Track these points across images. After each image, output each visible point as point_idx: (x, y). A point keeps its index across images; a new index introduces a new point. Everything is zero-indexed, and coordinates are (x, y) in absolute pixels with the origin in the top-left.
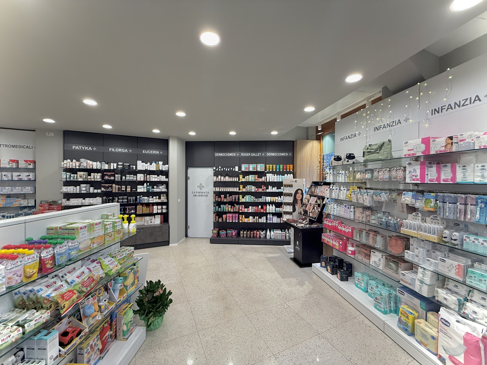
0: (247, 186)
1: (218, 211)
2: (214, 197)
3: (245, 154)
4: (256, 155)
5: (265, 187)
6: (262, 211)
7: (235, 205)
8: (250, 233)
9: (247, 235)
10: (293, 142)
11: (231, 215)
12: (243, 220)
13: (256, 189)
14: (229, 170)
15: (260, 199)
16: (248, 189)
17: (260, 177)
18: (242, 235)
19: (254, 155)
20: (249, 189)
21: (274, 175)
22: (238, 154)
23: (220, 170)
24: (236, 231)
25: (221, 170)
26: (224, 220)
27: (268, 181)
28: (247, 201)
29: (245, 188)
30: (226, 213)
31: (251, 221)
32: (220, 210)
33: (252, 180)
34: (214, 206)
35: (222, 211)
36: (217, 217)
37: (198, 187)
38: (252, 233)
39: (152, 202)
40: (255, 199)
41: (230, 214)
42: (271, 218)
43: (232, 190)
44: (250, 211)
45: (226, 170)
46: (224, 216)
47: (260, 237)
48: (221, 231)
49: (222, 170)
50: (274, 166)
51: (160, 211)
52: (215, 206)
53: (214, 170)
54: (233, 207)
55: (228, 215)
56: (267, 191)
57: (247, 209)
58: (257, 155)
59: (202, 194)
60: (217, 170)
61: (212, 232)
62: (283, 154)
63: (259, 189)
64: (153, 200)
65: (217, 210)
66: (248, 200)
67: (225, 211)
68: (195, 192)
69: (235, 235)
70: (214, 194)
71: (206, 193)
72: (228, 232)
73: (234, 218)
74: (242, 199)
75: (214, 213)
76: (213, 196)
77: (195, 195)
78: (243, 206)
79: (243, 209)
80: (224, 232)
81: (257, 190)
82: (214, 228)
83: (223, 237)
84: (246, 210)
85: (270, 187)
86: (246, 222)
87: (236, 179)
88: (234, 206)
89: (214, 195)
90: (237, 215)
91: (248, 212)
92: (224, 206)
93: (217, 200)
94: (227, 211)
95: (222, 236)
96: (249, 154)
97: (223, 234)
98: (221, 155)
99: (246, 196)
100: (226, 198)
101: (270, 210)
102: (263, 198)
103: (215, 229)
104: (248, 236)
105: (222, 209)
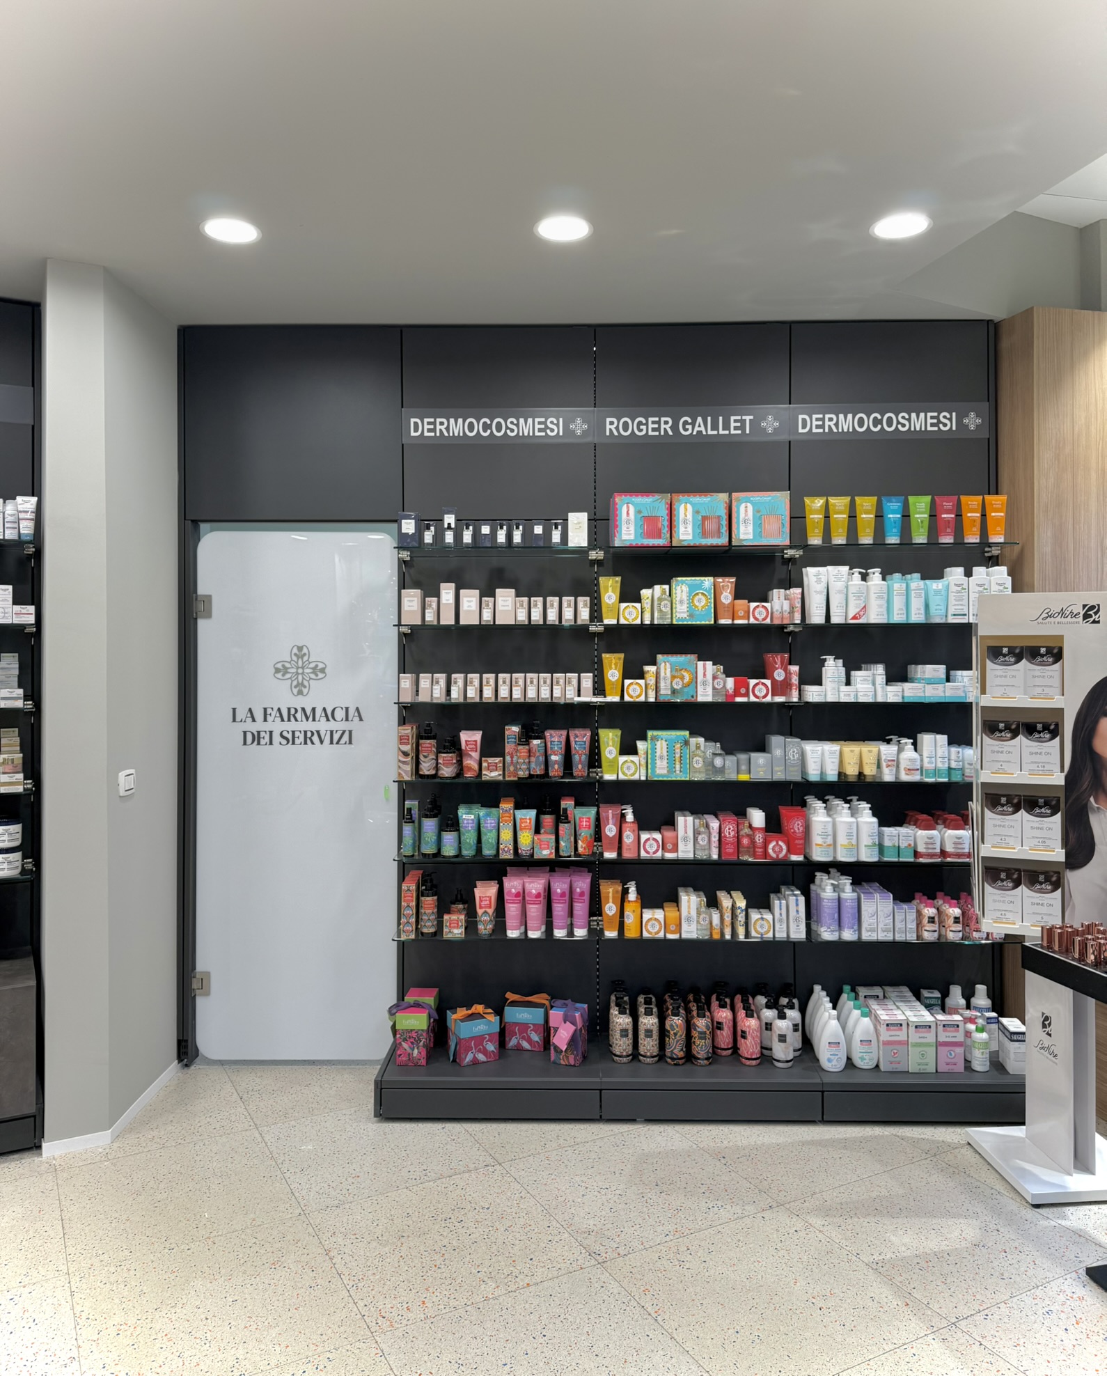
0: (654, 663)
1: (438, 854)
2: (407, 748)
3: (633, 426)
4: (715, 427)
5: (795, 669)
6: (777, 849)
7: (567, 803)
8: (689, 1026)
9: (662, 1045)
10: (991, 330)
11: (535, 885)
12: (630, 918)
13: (730, 682)
14: (517, 537)
15: (759, 759)
16: (662, 684)
17: (753, 591)
18: (621, 1045)
19: (700, 426)
20: (678, 685)
21: (864, 577)
22: (579, 426)
23: (449, 537)
24: (580, 1011)
25: (458, 536)
26: (485, 926)
27: (817, 618)
28: (661, 771)
29: (641, 675)
30: (496, 869)
31: (691, 931)
32: (449, 850)
33: (691, 616)
34: (405, 816)
35: (468, 852)
36: (429, 902)
37: (281, 670)
38: (701, 1023)
40: (718, 762)
41: (527, 880)
42: (849, 907)
43: (545, 695)
44: (685, 852)
45: (501, 537)
46: (485, 892)
47: (766, 1057)
48: (462, 1012)
49: (467, 537)
50: (866, 505)
52: (415, 812)
53: (403, 542)
54: (548, 819)
55: (512, 884)
56: (813, 694)
57: (658, 836)
58: (726, 427)
59: (310, 726)
60: (428, 537)
61: (394, 1028)
62: (920, 422)
63: (752, 682)
65: (428, 848)
66: (671, 769)
67: (488, 852)
68: (259, 715)
69: (572, 1042)
70: (402, 721)
71: (340, 714)
72: (518, 1015)
73: (559, 909)
74: (623, 759)
75: (404, 869)
76: (402, 740)
77: (257, 738)
78: (630, 817)
79: (629, 837)
80: (487, 1025)
81: (737, 693)
82: (402, 994)
83: (475, 1062)
84: (651, 845)
85: (833, 668)
86: (654, 942)
87: (574, 611)
88: (561, 817)
89: (408, 730)
90: (582, 884)
91: (669, 856)
92: (482, 812)
93: (427, 768)
94: (507, 855)
95: (469, 1057)
96: (666, 424)
97: (479, 1040)
98: (456, 427)
99: (654, 739)
100: (501, 754)
101: (842, 840)
102: (778, 752)
103: (409, 999)
104: (675, 1047)
105: (469, 837)
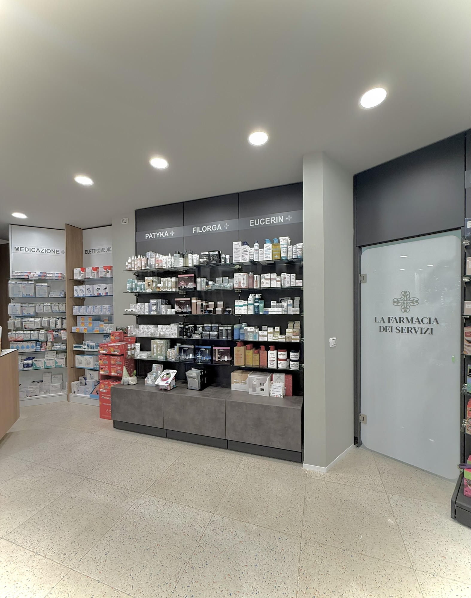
2: (470, 338)
37: (396, 302)
39: (264, 339)
51: (282, 365)
64: (267, 336)
70: (464, 325)
75: (465, 398)
76: (467, 334)
77: (386, 329)
89: (470, 330)
103: (469, 463)
